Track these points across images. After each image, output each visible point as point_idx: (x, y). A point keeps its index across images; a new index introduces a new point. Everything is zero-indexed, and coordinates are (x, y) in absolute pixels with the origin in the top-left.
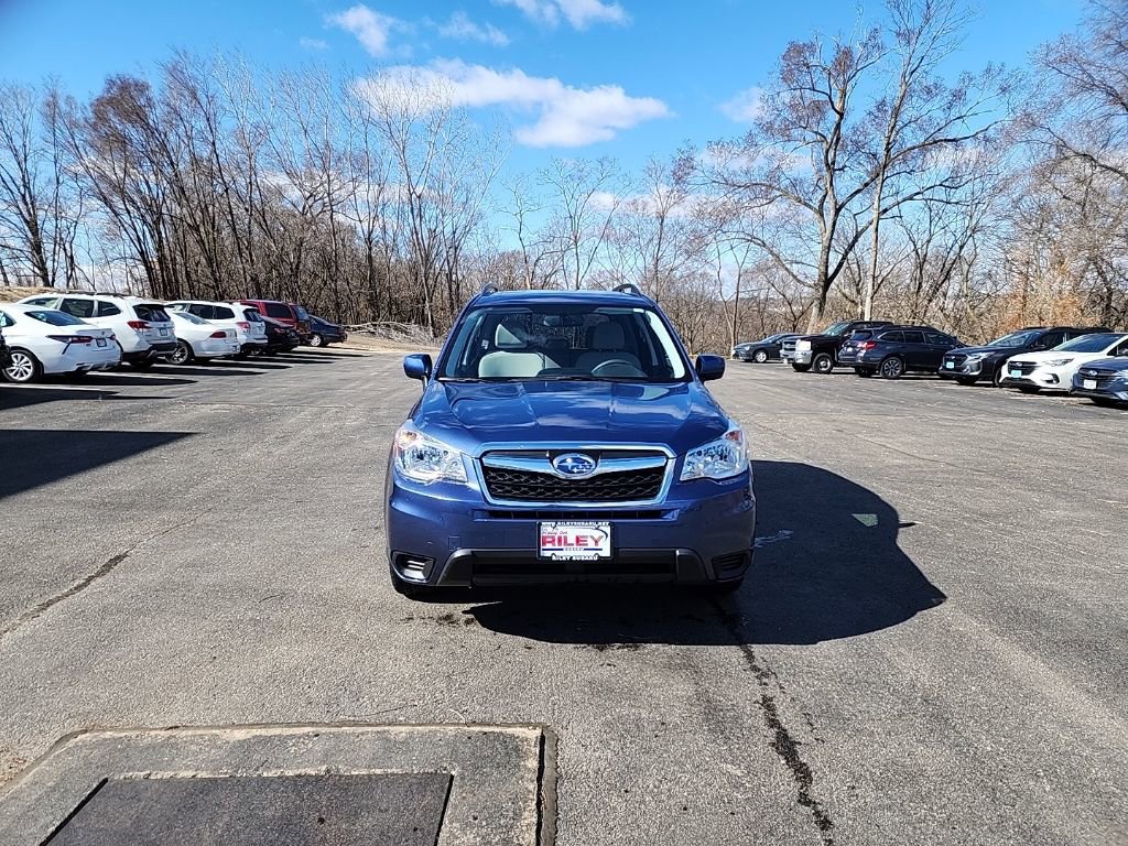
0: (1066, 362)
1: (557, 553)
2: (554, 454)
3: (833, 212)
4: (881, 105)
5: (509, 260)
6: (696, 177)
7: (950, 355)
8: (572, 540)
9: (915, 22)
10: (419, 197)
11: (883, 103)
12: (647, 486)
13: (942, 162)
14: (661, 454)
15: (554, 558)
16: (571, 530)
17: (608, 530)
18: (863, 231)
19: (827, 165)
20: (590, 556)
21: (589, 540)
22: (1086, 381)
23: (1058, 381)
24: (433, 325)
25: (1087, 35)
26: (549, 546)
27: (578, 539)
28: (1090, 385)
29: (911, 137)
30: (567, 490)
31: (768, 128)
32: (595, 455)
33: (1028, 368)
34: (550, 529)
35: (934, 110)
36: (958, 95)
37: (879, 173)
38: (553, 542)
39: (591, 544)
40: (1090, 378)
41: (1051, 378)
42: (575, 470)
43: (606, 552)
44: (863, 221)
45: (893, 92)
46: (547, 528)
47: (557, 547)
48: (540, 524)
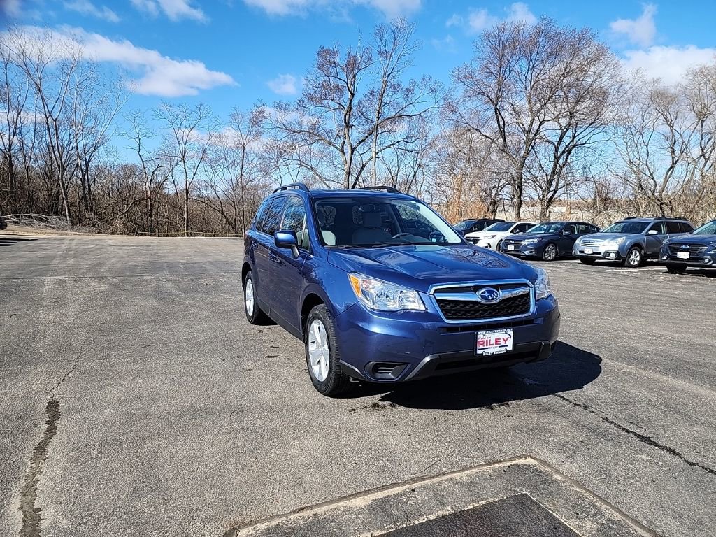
0: (494, 236)
1: (486, 350)
2: (476, 289)
3: (350, 152)
4: (372, 92)
5: (128, 171)
6: (266, 125)
7: (433, 235)
8: (493, 342)
9: (390, 48)
10: (55, 121)
11: (373, 91)
12: (523, 305)
13: (402, 128)
14: (526, 285)
15: (484, 354)
16: (492, 336)
17: (511, 333)
18: (366, 164)
19: (346, 123)
20: (502, 350)
21: (502, 340)
22: (509, 246)
23: (490, 247)
24: (70, 216)
25: (476, 66)
26: (481, 347)
27: (496, 341)
28: (511, 248)
29: (389, 112)
30: (485, 311)
31: (311, 98)
32: (497, 287)
33: (476, 240)
34: (482, 336)
35: (399, 98)
36: (409, 91)
37: (374, 131)
38: (483, 345)
39: (503, 344)
40: (511, 244)
41: (487, 245)
42: (490, 298)
43: (510, 348)
44: (366, 157)
45: (378, 86)
46: (481, 336)
47: (485, 347)
48: (477, 333)
